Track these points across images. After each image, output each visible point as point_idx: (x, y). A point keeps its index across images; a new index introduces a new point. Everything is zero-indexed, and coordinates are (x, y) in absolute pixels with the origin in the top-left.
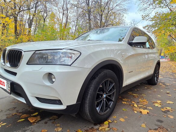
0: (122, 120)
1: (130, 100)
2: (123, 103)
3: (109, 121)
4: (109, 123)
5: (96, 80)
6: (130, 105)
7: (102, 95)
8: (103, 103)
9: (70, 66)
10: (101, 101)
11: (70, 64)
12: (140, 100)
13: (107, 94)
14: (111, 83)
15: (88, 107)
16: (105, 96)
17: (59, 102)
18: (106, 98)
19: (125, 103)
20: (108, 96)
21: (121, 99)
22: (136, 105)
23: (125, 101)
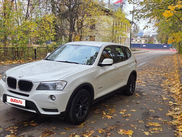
0: (93, 122)
1: (101, 110)
2: (95, 112)
3: (84, 123)
4: (84, 124)
5: (75, 97)
6: (100, 113)
7: (79, 106)
8: (80, 111)
9: (62, 90)
10: (79, 110)
11: (62, 89)
12: (110, 109)
13: (82, 105)
14: (85, 97)
15: (71, 113)
16: (81, 107)
17: (56, 110)
18: (82, 108)
19: (97, 112)
20: (83, 106)
21: (95, 110)
22: (105, 114)
23: (97, 111)
